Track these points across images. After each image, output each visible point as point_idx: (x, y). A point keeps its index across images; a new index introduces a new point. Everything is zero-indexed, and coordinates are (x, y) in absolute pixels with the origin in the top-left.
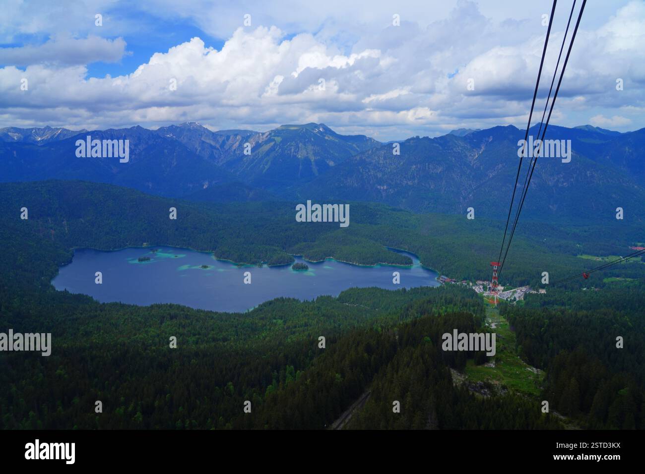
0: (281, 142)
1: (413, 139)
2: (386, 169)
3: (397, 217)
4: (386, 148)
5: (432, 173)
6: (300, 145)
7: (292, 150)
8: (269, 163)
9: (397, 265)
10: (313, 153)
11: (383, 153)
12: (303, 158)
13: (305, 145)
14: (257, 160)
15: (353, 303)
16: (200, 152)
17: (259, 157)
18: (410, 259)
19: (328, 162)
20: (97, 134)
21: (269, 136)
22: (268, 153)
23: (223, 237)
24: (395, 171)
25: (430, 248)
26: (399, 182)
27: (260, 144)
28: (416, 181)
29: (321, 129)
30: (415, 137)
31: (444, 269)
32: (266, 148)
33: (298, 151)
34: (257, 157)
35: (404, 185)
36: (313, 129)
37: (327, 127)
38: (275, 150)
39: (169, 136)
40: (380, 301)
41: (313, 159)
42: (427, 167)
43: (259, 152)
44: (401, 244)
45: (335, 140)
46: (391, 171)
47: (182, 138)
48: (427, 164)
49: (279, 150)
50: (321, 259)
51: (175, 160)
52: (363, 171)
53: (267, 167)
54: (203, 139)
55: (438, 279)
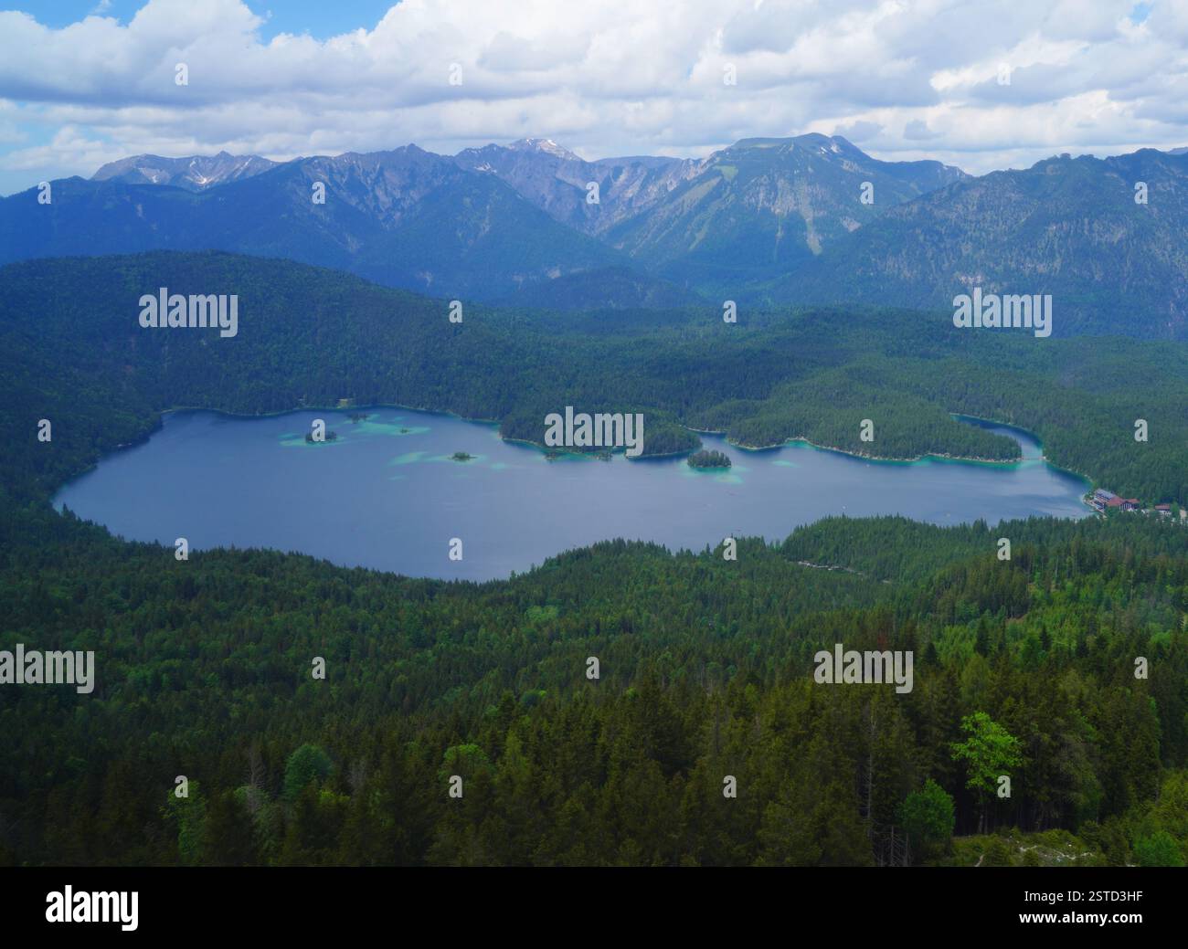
0: (737, 177)
1: (1053, 161)
2: (983, 234)
3: (997, 344)
4: (984, 184)
5: (1099, 243)
6: (781, 183)
7: (762, 196)
8: (705, 229)
9: (978, 459)
10: (811, 204)
11: (978, 195)
12: (786, 214)
13: (792, 183)
14: (677, 222)
15: (825, 560)
16: (551, 204)
17: (685, 213)
18: (1012, 444)
19: (845, 223)
20: (319, 163)
21: (708, 166)
22: (702, 206)
23: (531, 386)
24: (1006, 239)
25: (1074, 417)
26: (1013, 265)
27: (689, 182)
28: (1057, 263)
29: (834, 149)
30: (1059, 156)
31: (1106, 472)
32: (701, 192)
33: (775, 198)
34: (678, 213)
35: (1027, 272)
36: (814, 148)
37: (850, 144)
38: (720, 197)
39: (482, 169)
40: (901, 555)
41: (809, 215)
42: (1086, 227)
43: (683, 202)
44: (998, 405)
45: (867, 173)
46: (995, 240)
47: (512, 173)
48: (1086, 220)
49: (729, 195)
50: (773, 441)
51: (487, 221)
52: (925, 240)
53: (700, 236)
54: (559, 175)
55: (1087, 497)
